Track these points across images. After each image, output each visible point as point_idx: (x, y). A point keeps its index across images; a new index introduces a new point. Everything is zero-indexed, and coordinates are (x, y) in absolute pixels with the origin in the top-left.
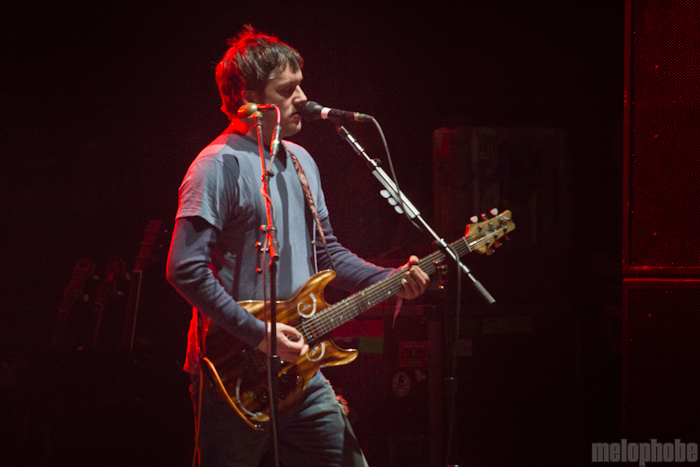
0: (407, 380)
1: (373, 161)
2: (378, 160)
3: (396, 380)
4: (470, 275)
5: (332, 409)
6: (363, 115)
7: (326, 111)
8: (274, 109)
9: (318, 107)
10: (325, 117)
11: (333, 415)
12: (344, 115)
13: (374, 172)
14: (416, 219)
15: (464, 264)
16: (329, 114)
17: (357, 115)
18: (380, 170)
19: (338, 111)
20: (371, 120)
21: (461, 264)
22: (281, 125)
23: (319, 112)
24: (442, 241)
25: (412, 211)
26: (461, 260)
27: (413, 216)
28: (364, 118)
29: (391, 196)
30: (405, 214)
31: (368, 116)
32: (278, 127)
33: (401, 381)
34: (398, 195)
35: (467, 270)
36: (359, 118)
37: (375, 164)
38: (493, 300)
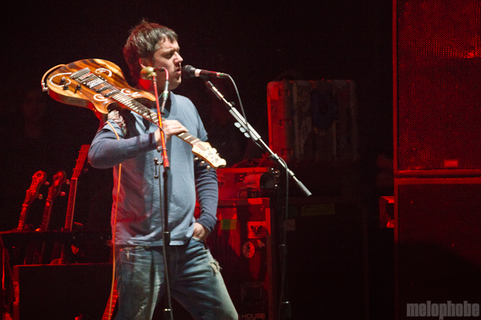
0: (252, 247)
1: (229, 104)
2: (233, 103)
3: (245, 247)
4: (294, 177)
5: (207, 269)
6: (223, 74)
7: (198, 71)
8: (164, 70)
9: (193, 69)
10: (197, 75)
11: (207, 273)
12: (210, 74)
13: (230, 111)
14: (258, 141)
15: (290, 170)
16: (200, 73)
17: (218, 74)
18: (234, 109)
19: (206, 72)
20: (227, 77)
21: (288, 170)
22: (169, 81)
23: (194, 72)
24: (276, 155)
25: (256, 136)
26: (288, 167)
27: (256, 139)
28: (224, 76)
29: (242, 126)
30: (251, 138)
31: (226, 74)
32: (167, 83)
33: (248, 248)
34: (246, 125)
35: (292, 174)
36: (220, 76)
37: (230, 105)
38: (309, 193)
